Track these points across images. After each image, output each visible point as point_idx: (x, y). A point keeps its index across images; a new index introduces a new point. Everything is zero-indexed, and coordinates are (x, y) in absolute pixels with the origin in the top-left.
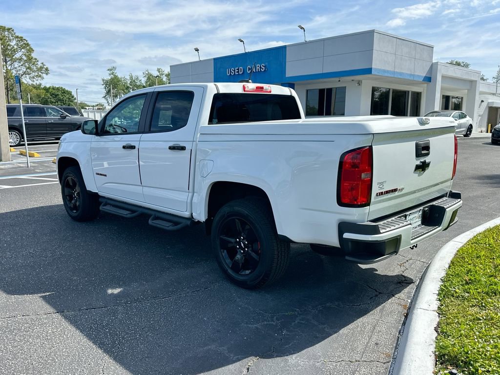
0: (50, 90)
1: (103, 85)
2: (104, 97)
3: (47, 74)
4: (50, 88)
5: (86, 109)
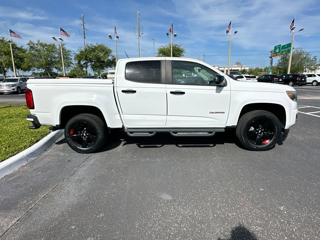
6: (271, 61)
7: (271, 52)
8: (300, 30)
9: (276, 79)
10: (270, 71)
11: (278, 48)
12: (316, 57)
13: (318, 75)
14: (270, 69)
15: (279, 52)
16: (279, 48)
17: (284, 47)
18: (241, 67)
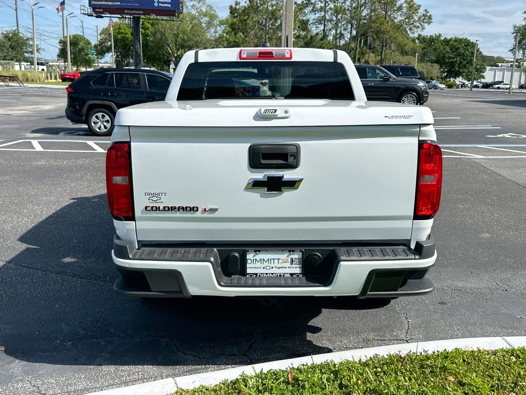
0: (451, 43)
1: (513, 33)
2: (511, 50)
3: (429, 23)
4: (451, 39)
5: (498, 66)
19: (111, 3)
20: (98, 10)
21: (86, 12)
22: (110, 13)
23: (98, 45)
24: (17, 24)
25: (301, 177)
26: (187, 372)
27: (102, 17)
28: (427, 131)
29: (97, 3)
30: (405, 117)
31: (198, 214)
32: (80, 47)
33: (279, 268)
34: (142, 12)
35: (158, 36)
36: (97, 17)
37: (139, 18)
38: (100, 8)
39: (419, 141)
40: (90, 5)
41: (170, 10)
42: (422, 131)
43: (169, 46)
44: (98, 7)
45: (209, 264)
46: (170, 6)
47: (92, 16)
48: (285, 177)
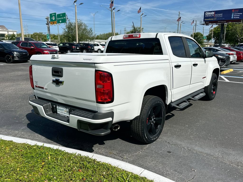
6: (48, 28)
7: (46, 19)
8: (80, 4)
9: (74, 48)
10: (49, 38)
11: (53, 16)
12: (92, 29)
13: (100, 44)
14: (49, 36)
15: (55, 20)
16: (55, 16)
17: (59, 16)
18: (8, 31)
19: (212, 19)
20: (207, 22)
21: (202, 24)
22: (211, 23)
23: (208, 36)
24: (178, 30)
25: (63, 80)
26: (49, 142)
27: (209, 25)
28: (97, 66)
29: (207, 19)
30: (89, 60)
31: (44, 90)
32: (198, 37)
33: (64, 113)
34: (225, 21)
35: (233, 31)
36: (206, 25)
37: (224, 24)
38: (208, 22)
39: (95, 70)
40: (204, 21)
41: (239, 19)
42: (95, 66)
43: (237, 34)
44: (207, 21)
45: (42, 107)
46: (239, 18)
47: (204, 25)
48: (60, 80)
